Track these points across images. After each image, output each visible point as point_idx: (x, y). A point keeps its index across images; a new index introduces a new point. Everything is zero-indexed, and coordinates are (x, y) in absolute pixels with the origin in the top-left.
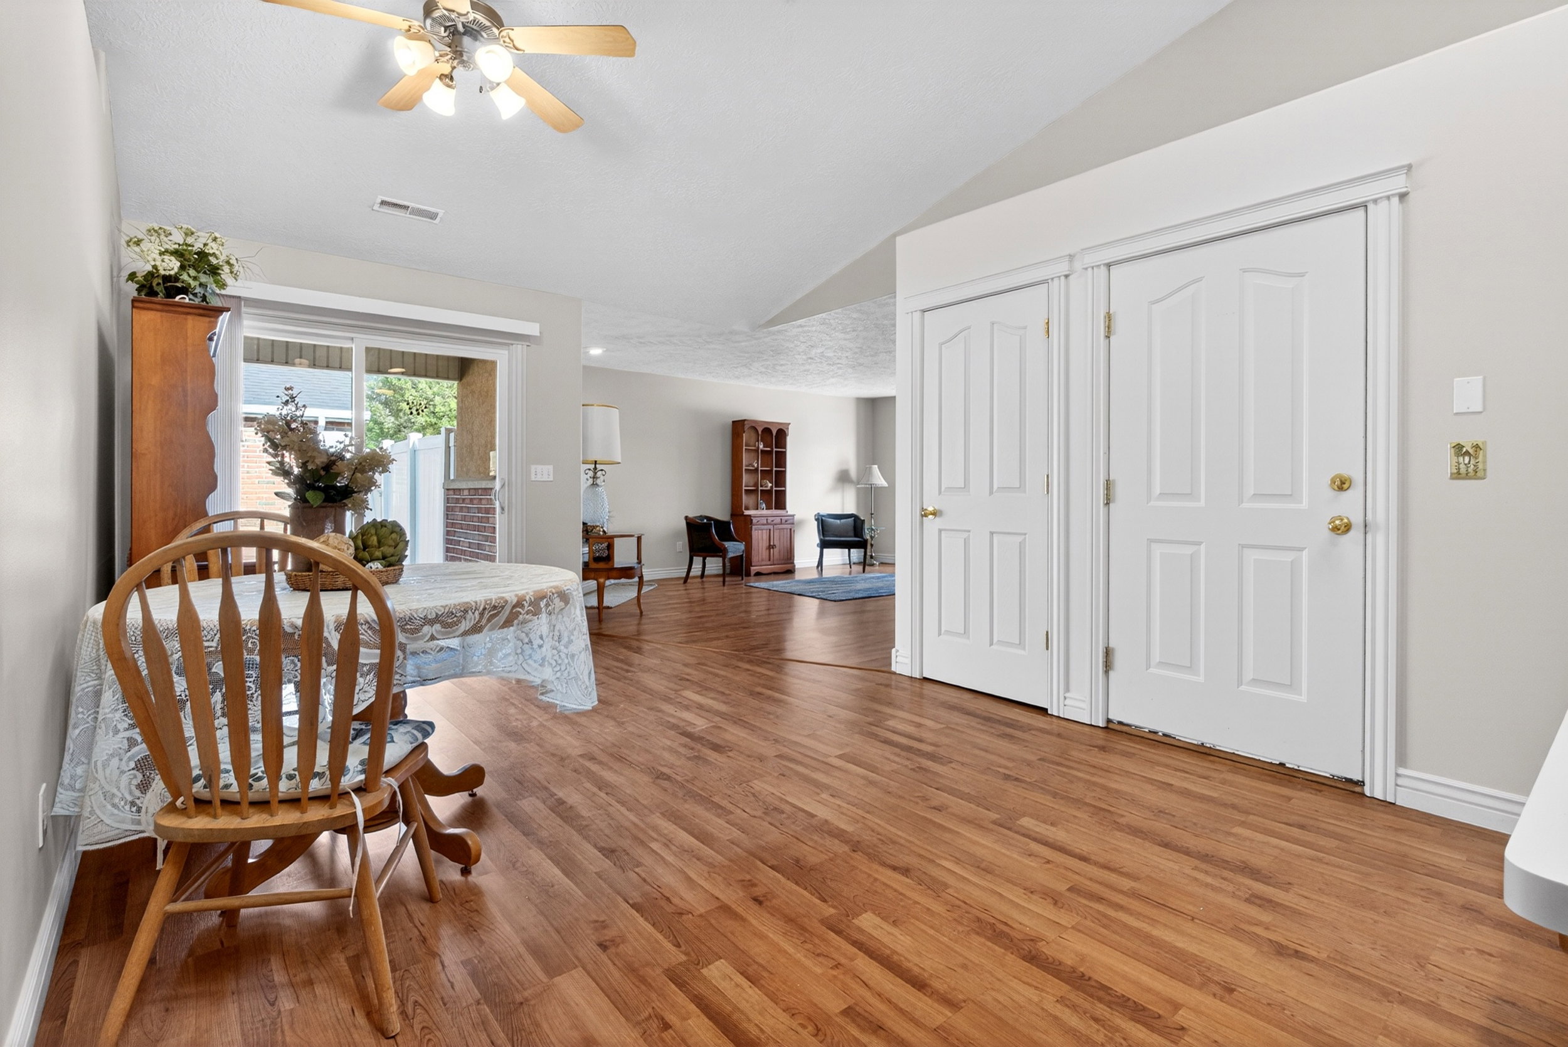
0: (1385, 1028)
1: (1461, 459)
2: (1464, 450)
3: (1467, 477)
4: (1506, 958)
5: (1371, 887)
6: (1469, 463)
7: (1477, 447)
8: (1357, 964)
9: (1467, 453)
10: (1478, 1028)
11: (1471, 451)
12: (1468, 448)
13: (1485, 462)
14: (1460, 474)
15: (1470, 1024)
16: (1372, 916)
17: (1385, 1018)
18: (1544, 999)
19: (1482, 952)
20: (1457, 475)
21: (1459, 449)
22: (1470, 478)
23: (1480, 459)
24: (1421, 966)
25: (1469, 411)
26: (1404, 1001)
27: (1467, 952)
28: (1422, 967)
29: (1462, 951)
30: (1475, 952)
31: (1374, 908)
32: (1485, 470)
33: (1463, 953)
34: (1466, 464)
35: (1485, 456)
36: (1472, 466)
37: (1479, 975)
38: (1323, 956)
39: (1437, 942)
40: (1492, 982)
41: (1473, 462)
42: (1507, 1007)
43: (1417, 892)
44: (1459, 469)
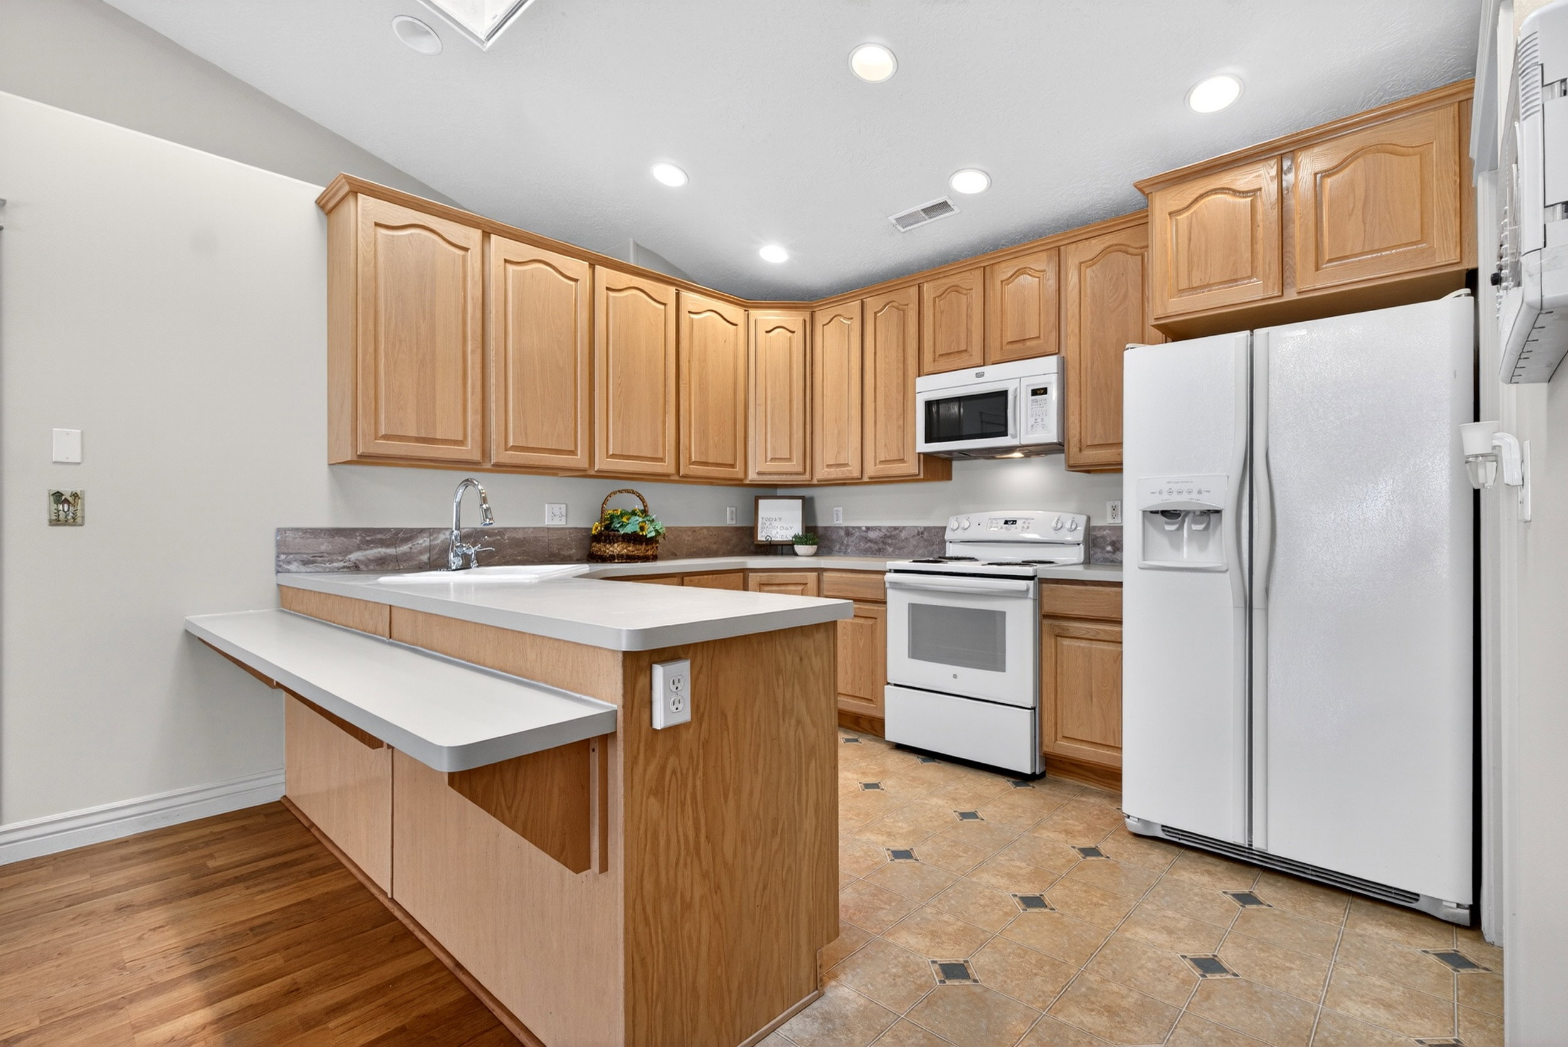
0: (133, 1027)
1: (61, 507)
2: (63, 498)
3: (66, 523)
4: (174, 921)
5: (29, 945)
6: (68, 510)
7: (75, 495)
8: (71, 1006)
9: (66, 501)
10: (191, 975)
11: (70, 499)
12: (67, 496)
13: (83, 510)
14: (59, 521)
15: (184, 977)
16: (51, 964)
17: (128, 1021)
18: (211, 929)
19: (155, 929)
20: (56, 522)
21: (58, 497)
22: (70, 525)
23: (79, 507)
24: (122, 969)
25: (68, 461)
26: (132, 999)
27: (145, 936)
28: (124, 968)
29: (140, 938)
30: (150, 933)
31: (47, 959)
32: (83, 517)
33: (144, 939)
34: (65, 512)
35: (83, 505)
36: (71, 514)
37: (164, 945)
38: (36, 1023)
39: (119, 945)
40: (176, 943)
41: (71, 508)
42: (196, 950)
43: (72, 923)
44: (59, 515)
